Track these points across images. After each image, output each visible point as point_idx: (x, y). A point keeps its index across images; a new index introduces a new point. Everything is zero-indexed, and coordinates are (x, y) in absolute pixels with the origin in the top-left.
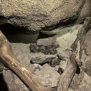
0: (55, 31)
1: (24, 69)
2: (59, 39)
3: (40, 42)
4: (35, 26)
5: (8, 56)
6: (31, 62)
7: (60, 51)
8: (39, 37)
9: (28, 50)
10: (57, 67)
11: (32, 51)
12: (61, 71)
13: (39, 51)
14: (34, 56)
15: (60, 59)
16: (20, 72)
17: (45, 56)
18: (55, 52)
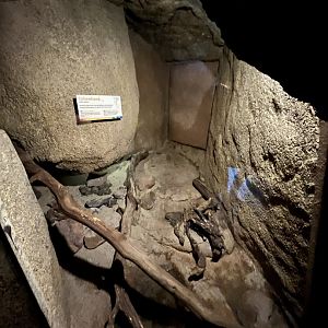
0: (104, 171)
1: (95, 219)
2: (109, 177)
3: (90, 183)
4: (88, 169)
5: (74, 208)
6: (87, 206)
7: (114, 190)
8: (89, 178)
9: (78, 193)
10: (116, 207)
11: (84, 194)
12: (120, 211)
13: (91, 192)
14: (88, 199)
15: (116, 198)
16: (92, 222)
17: (100, 197)
18: (110, 192)
